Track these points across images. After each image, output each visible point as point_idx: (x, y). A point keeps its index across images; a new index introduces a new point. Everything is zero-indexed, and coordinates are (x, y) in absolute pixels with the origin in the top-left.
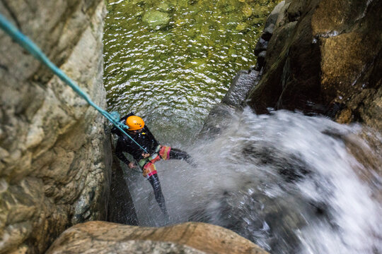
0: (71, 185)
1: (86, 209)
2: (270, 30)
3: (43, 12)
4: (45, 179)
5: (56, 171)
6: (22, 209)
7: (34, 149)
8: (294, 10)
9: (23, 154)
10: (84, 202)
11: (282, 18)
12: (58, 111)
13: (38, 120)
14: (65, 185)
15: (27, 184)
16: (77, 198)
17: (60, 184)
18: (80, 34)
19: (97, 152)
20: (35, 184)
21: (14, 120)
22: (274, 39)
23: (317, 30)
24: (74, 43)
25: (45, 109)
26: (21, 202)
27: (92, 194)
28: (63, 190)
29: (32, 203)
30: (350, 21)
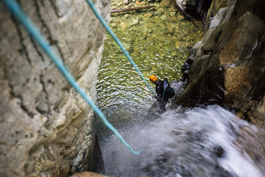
0: (73, 148)
1: (80, 163)
2: (191, 58)
3: (76, 53)
4: (61, 144)
5: (67, 140)
6: (49, 163)
7: (59, 127)
8: (207, 48)
9: (54, 130)
10: (79, 158)
11: (199, 52)
12: (74, 106)
13: (63, 110)
14: (70, 147)
15: (52, 148)
16: (76, 156)
17: (68, 147)
18: (90, 62)
19: (89, 128)
20: (56, 147)
21: (53, 112)
22: (194, 64)
23: (222, 63)
24: (87, 67)
25: (67, 105)
26: (49, 159)
27: (84, 153)
28: (69, 150)
29: (54, 160)
30: (242, 59)
